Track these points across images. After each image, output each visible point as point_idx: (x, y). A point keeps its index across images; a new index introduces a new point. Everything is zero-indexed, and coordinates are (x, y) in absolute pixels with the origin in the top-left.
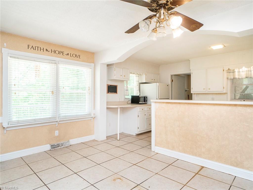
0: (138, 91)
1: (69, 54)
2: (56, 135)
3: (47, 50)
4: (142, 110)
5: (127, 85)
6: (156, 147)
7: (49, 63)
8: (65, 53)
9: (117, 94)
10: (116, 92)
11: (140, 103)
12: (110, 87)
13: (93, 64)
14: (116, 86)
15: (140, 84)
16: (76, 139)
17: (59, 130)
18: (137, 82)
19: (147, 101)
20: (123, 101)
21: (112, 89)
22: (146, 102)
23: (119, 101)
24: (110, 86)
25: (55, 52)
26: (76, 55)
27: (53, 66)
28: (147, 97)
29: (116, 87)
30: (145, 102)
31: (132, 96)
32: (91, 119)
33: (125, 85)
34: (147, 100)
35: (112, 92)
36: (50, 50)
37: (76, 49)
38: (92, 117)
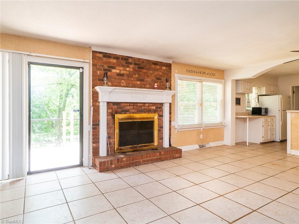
1: (209, 73)
2: (201, 138)
3: (196, 72)
4: (267, 121)
5: (249, 97)
6: (292, 150)
7: (198, 82)
8: (207, 73)
10: (240, 104)
11: (262, 114)
13: (224, 80)
15: (259, 97)
16: (213, 143)
17: (202, 134)
18: (257, 94)
20: (245, 112)
21: (238, 101)
22: (267, 114)
25: (201, 73)
26: (213, 74)
27: (199, 84)
28: (268, 109)
29: (240, 100)
31: (253, 108)
32: (222, 128)
33: (247, 98)
34: (268, 112)
35: (238, 104)
36: (198, 72)
37: (213, 69)
38: (223, 126)
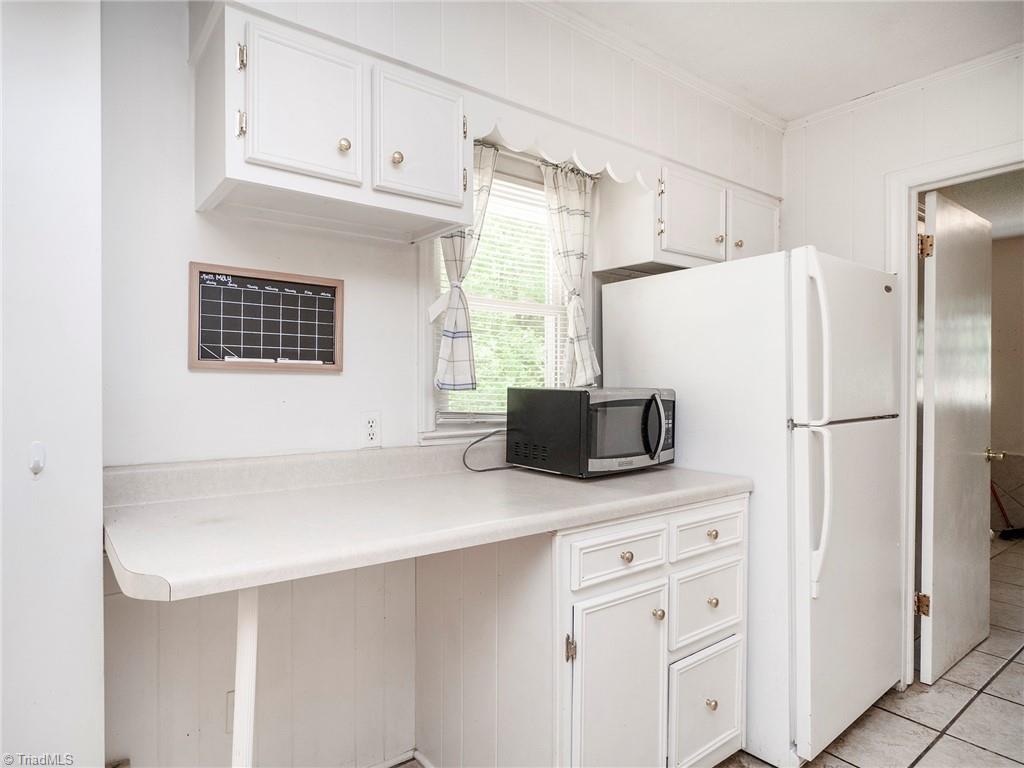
0: (585, 351)
4: (626, 569)
5: (461, 277)
9: (340, 370)
10: (328, 358)
11: (598, 465)
12: (231, 294)
14: (317, 288)
15: (606, 288)
18: (574, 261)
19: (671, 445)
20: (420, 438)
21: (270, 320)
22: (663, 456)
23: (364, 442)
24: (241, 280)
28: (671, 406)
29: (330, 304)
30: (649, 450)
31: (514, 394)
33: (441, 285)
34: (672, 431)
35: (274, 355)
